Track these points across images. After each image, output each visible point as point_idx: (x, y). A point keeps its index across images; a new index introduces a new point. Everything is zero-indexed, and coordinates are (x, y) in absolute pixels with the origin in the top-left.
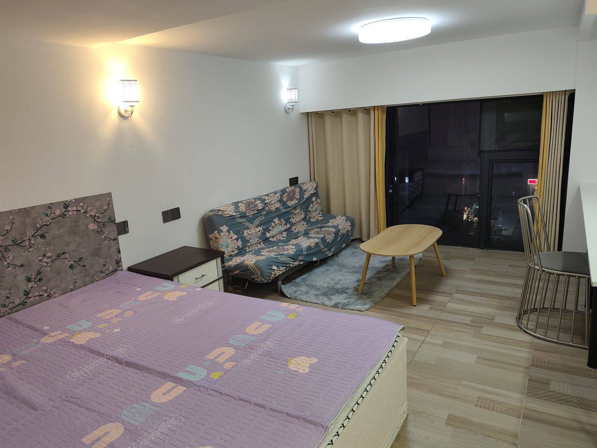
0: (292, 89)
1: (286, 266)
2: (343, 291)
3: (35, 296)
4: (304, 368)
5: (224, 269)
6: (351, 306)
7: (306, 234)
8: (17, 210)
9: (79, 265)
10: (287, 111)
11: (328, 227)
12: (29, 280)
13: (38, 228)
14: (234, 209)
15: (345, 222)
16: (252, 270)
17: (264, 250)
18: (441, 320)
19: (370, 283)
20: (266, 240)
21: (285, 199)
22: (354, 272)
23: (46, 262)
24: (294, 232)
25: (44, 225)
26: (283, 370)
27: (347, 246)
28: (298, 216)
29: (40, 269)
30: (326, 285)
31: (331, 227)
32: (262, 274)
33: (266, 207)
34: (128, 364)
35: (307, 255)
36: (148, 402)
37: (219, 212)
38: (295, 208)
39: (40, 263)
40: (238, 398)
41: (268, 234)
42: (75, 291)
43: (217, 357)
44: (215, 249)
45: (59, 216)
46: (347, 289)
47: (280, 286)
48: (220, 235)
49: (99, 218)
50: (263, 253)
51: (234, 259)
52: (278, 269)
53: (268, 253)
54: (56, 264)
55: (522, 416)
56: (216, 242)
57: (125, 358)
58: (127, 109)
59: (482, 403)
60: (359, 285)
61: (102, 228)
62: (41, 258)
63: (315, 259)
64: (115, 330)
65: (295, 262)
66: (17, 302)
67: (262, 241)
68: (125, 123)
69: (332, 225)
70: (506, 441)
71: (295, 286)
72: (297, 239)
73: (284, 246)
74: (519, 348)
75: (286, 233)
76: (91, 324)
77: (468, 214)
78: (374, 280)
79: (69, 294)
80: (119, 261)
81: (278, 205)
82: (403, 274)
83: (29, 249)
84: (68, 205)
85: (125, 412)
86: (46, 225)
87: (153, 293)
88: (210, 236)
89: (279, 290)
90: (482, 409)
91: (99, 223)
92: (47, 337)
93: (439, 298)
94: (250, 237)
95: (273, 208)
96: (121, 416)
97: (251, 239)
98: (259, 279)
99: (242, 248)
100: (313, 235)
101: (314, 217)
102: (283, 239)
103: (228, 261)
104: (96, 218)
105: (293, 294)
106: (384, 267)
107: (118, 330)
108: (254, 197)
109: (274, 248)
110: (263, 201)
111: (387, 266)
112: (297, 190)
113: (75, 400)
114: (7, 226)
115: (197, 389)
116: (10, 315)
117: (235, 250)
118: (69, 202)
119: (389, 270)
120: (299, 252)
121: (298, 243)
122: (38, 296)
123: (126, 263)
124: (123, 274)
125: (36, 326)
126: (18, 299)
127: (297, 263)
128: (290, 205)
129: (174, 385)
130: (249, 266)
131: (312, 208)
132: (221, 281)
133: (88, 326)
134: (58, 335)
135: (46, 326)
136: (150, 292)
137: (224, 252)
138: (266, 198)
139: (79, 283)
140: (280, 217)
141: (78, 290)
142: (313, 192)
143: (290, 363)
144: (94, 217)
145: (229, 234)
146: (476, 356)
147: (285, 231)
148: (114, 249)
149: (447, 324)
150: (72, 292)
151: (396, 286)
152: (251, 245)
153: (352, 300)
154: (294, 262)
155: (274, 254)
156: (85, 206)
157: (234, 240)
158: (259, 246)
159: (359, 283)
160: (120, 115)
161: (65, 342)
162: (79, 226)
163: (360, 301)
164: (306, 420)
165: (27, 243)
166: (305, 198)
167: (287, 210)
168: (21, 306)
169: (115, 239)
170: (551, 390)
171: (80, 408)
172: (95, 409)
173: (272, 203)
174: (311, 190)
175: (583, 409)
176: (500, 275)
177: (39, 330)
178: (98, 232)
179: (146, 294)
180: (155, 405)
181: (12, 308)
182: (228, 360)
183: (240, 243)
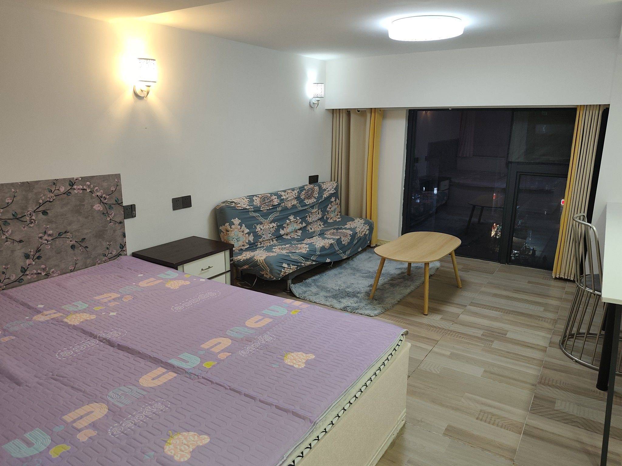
0: (318, 83)
1: (297, 264)
2: (354, 295)
3: (32, 274)
4: (300, 363)
5: (232, 262)
6: (361, 310)
7: (322, 234)
8: (20, 184)
9: (81, 246)
10: (311, 106)
11: (345, 229)
12: (27, 256)
13: (40, 204)
14: (248, 203)
15: (363, 225)
16: (262, 267)
17: (276, 247)
18: (451, 331)
19: (383, 289)
20: (279, 237)
21: (302, 197)
22: (367, 277)
23: (46, 240)
24: (309, 231)
25: (47, 202)
26: (278, 364)
27: (364, 250)
28: (315, 215)
29: (39, 246)
30: (338, 288)
31: (349, 229)
32: (271, 271)
33: (282, 203)
34: (120, 347)
35: (320, 256)
36: (136, 386)
37: (232, 203)
38: (312, 207)
39: (40, 240)
40: (228, 388)
41: (282, 231)
42: (75, 272)
43: (212, 347)
44: (225, 242)
45: (64, 194)
46: (358, 293)
47: (290, 285)
48: (231, 228)
49: (105, 199)
50: (274, 250)
51: (244, 254)
52: (288, 267)
53: (279, 251)
54: (57, 242)
55: (522, 433)
56: (226, 234)
57: (117, 342)
58: (143, 89)
59: (483, 416)
60: (370, 290)
61: (108, 209)
62: (41, 235)
63: (328, 260)
64: (112, 314)
65: (308, 261)
66: (13, 278)
67: (275, 238)
68: (140, 103)
69: (349, 227)
70: (503, 456)
71: (306, 287)
72: (312, 239)
73: (298, 244)
74: (528, 365)
75: (301, 231)
76: (87, 305)
77: (496, 231)
78: (387, 286)
79: (68, 274)
80: (123, 245)
81: (295, 202)
82: (418, 283)
83: (30, 225)
84: (74, 183)
85: (111, 393)
86: (50, 201)
87: (155, 280)
88: (221, 228)
89: (289, 289)
90: (483, 423)
91: (105, 204)
92: (40, 315)
93: (451, 309)
94: (262, 233)
95: (290, 205)
96: (107, 397)
97: (264, 234)
98: (268, 276)
99: (254, 244)
100: (329, 236)
101: (331, 218)
102: (297, 237)
103: (237, 255)
104: (102, 199)
105: (302, 294)
106: (399, 274)
107: (114, 314)
108: (270, 192)
109: (287, 246)
110: (279, 196)
111: (403, 273)
112: (317, 188)
113: (62, 378)
114: (8, 198)
115: (188, 376)
116: (5, 291)
117: (245, 244)
118: (75, 179)
119: (403, 278)
120: (312, 251)
121: (312, 243)
122: (35, 274)
123: (131, 248)
124: (127, 259)
125: (30, 304)
126: (14, 275)
127: (309, 263)
128: (307, 204)
129: (164, 370)
130: (259, 261)
131: (330, 208)
132: (229, 275)
133: (84, 307)
134: (51, 314)
135: (40, 305)
136: (152, 279)
137: (234, 245)
138: (283, 193)
139: (80, 264)
140: (296, 214)
141: (78, 271)
142: (333, 192)
143: (287, 357)
144: (100, 198)
145: (241, 228)
146: (483, 370)
147: (299, 229)
148: (119, 233)
149: (458, 336)
150: (72, 273)
151: (410, 294)
152: (263, 241)
153: (362, 305)
154: (306, 261)
155: (286, 251)
156: (92, 186)
157: (246, 234)
158: (272, 243)
159: (371, 288)
160: (136, 94)
161: (59, 322)
162: (84, 205)
163: (369, 306)
164: (295, 414)
165: (28, 218)
166: (323, 197)
167: (304, 208)
168: (17, 283)
169: (120, 223)
170: (556, 408)
171: (65, 387)
172: (80, 388)
173: (288, 199)
174: (330, 190)
175: (587, 430)
177: (33, 308)
178: (104, 213)
179: (147, 281)
180: (143, 389)
181: (8, 284)
182: (223, 351)
183: (251, 238)
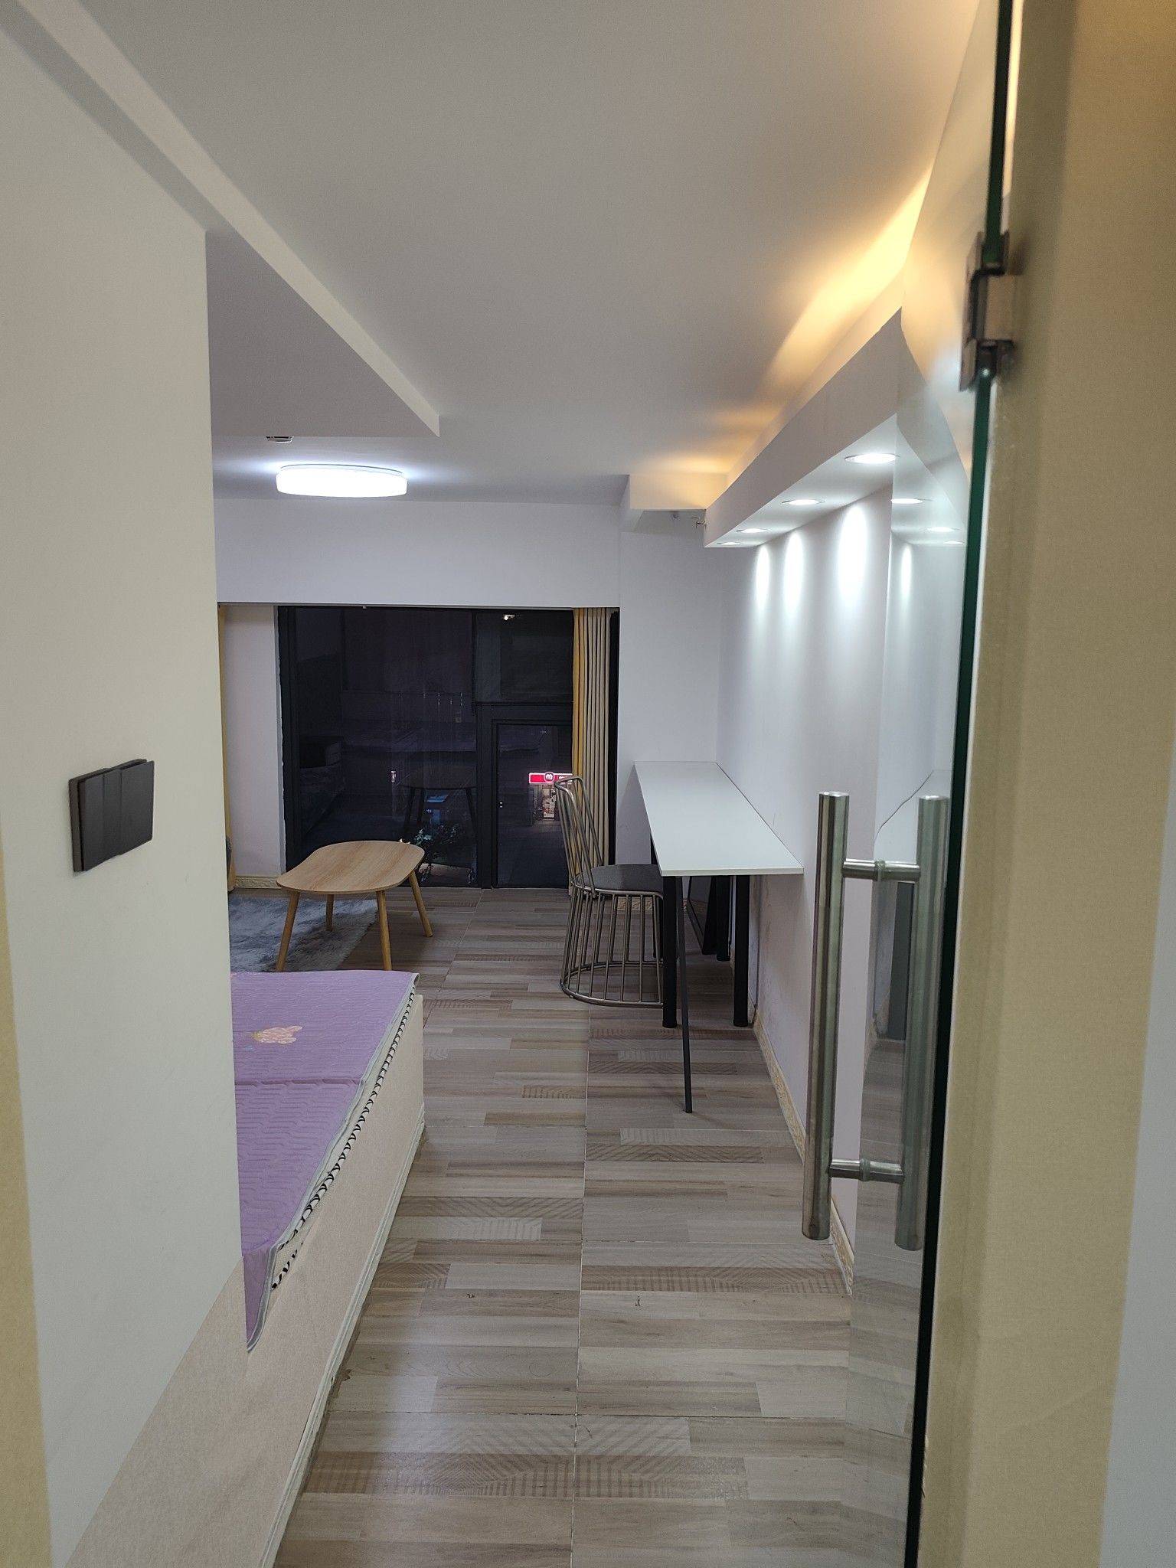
4: (286, 1039)
18: (442, 1001)
55: (587, 1096)
59: (530, 1092)
70: (569, 1125)
74: (570, 1020)
90: (532, 1099)
143: (257, 1037)
146: (510, 1039)
149: (454, 1005)
170: (620, 1061)
175: (663, 1073)
176: (523, 926)
